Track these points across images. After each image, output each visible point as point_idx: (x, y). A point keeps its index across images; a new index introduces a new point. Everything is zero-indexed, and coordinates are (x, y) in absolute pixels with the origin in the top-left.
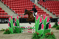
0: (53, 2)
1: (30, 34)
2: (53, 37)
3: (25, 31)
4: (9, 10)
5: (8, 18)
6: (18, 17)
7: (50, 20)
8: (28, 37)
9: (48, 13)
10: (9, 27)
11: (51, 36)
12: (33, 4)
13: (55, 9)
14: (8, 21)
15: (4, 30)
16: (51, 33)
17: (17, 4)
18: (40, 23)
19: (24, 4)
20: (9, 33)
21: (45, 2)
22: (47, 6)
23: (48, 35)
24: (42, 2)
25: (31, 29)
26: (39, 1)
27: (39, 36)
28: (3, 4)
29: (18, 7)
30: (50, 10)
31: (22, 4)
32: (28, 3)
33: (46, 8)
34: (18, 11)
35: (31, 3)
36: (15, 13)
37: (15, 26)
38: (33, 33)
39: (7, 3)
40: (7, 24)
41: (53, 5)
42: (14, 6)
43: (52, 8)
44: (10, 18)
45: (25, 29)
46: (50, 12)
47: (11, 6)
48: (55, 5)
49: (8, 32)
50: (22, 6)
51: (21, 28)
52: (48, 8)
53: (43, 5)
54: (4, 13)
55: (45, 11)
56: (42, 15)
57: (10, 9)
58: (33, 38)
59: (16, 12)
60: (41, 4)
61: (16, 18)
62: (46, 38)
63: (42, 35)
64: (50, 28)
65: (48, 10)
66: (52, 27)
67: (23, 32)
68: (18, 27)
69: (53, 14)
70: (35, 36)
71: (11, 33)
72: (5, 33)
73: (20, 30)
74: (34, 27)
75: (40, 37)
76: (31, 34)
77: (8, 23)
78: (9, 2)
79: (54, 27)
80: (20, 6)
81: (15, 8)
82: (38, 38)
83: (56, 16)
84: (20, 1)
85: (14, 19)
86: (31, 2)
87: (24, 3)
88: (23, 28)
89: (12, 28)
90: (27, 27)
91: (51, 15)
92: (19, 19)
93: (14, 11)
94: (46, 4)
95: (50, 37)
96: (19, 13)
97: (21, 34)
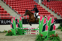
0: (58, 2)
1: (33, 36)
2: (57, 39)
3: (28, 33)
4: (12, 11)
5: (10, 19)
6: (21, 17)
7: (54, 22)
8: (32, 39)
9: (52, 13)
10: (12, 28)
11: (56, 38)
12: (37, 4)
13: (60, 9)
14: (10, 22)
15: (6, 32)
16: (55, 35)
17: (20, 4)
18: (45, 24)
19: (27, 5)
20: (12, 35)
21: (49, 2)
22: (52, 6)
23: (52, 37)
24: (46, 2)
25: (34, 31)
26: (43, 1)
27: (43, 37)
28: (6, 4)
29: (21, 7)
30: (54, 11)
31: (25, 5)
32: (31, 3)
33: (50, 9)
34: (21, 11)
35: (35, 4)
36: (18, 14)
37: (18, 28)
38: (37, 35)
39: (9, 3)
40: (10, 26)
41: (58, 5)
42: (17, 7)
43: (57, 8)
44: (13, 19)
45: (28, 31)
46: (55, 13)
47: (14, 7)
48: (60, 5)
49: (10, 34)
50: (25, 6)
51: (24, 29)
52: (52, 9)
53: (47, 5)
54: (6, 14)
55: (49, 11)
56: (46, 16)
57: (13, 9)
58: (36, 40)
59: (19, 12)
60: (45, 4)
61: (19, 19)
62: (50, 40)
63: (46, 37)
64: (54, 29)
65: (52, 11)
66: (57, 29)
67: (26, 34)
68: (21, 28)
69: (58, 15)
70: (39, 38)
71: (14, 35)
72: (7, 35)
73: (23, 31)
74: (38, 29)
75: (44, 39)
76: (35, 36)
77: (10, 24)
78: (12, 2)
79: (59, 28)
80: (23, 6)
81: (18, 9)
82: (42, 40)
83: (61, 17)
84: (23, 1)
85: (16, 20)
86: (35, 2)
87: (27, 3)
88: (26, 29)
89: (14, 30)
90: (30, 28)
91: (56, 16)
92: (22, 19)
93: (16, 12)
94: (50, 5)
95: (54, 39)
96: (22, 14)
97: (25, 35)
